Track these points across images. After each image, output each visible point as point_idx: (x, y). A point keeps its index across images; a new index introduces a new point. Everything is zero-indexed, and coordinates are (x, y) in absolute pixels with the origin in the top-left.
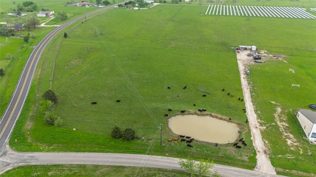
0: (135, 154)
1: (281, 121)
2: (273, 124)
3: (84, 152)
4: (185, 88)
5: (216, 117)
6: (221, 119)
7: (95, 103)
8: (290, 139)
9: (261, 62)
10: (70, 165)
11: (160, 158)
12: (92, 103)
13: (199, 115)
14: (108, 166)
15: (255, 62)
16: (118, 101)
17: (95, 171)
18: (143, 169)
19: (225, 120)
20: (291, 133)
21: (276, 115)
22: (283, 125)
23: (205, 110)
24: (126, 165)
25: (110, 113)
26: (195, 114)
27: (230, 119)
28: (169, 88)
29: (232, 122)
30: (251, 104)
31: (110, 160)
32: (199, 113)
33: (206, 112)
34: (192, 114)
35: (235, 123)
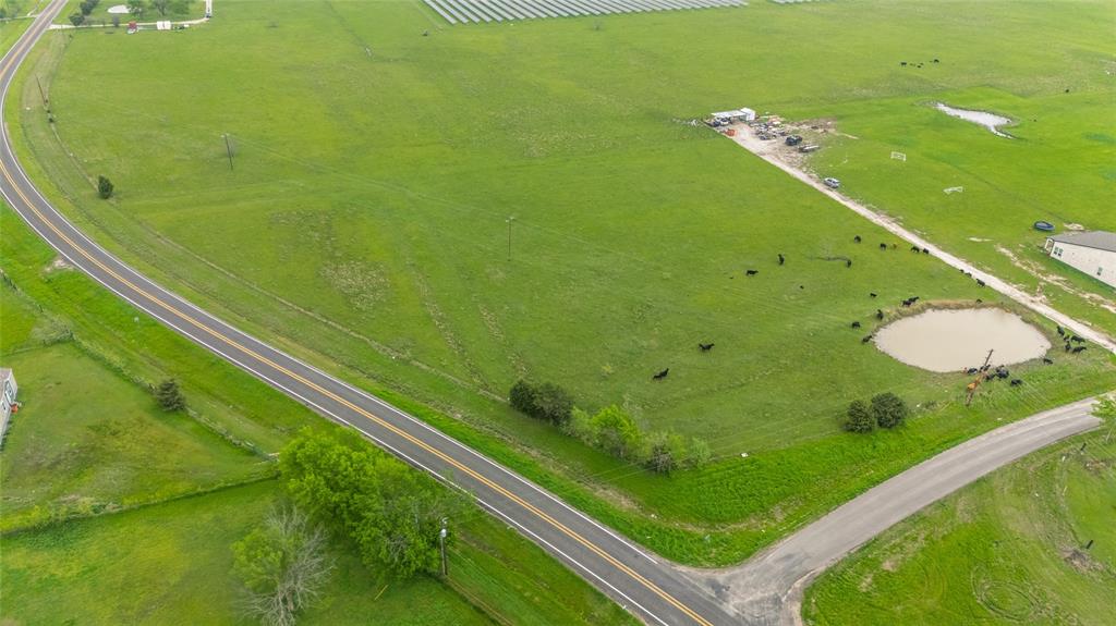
0: (957, 444)
1: (1044, 273)
2: (1042, 284)
3: (863, 490)
4: (782, 260)
5: (947, 307)
6: (960, 307)
7: (664, 374)
8: (1102, 302)
9: (813, 150)
10: (891, 529)
11: (1008, 431)
12: (656, 377)
13: (912, 315)
14: (959, 493)
15: (801, 150)
16: (706, 348)
17: (953, 516)
18: (1018, 465)
19: (969, 307)
20: (1088, 291)
21: (1018, 264)
22: (1058, 281)
23: (914, 300)
24: (983, 473)
25: (743, 385)
26: (902, 315)
27: (979, 301)
28: (751, 273)
29: (985, 307)
30: (946, 254)
31: (940, 479)
32: (905, 309)
33: (918, 304)
34: (896, 318)
35: (993, 306)
